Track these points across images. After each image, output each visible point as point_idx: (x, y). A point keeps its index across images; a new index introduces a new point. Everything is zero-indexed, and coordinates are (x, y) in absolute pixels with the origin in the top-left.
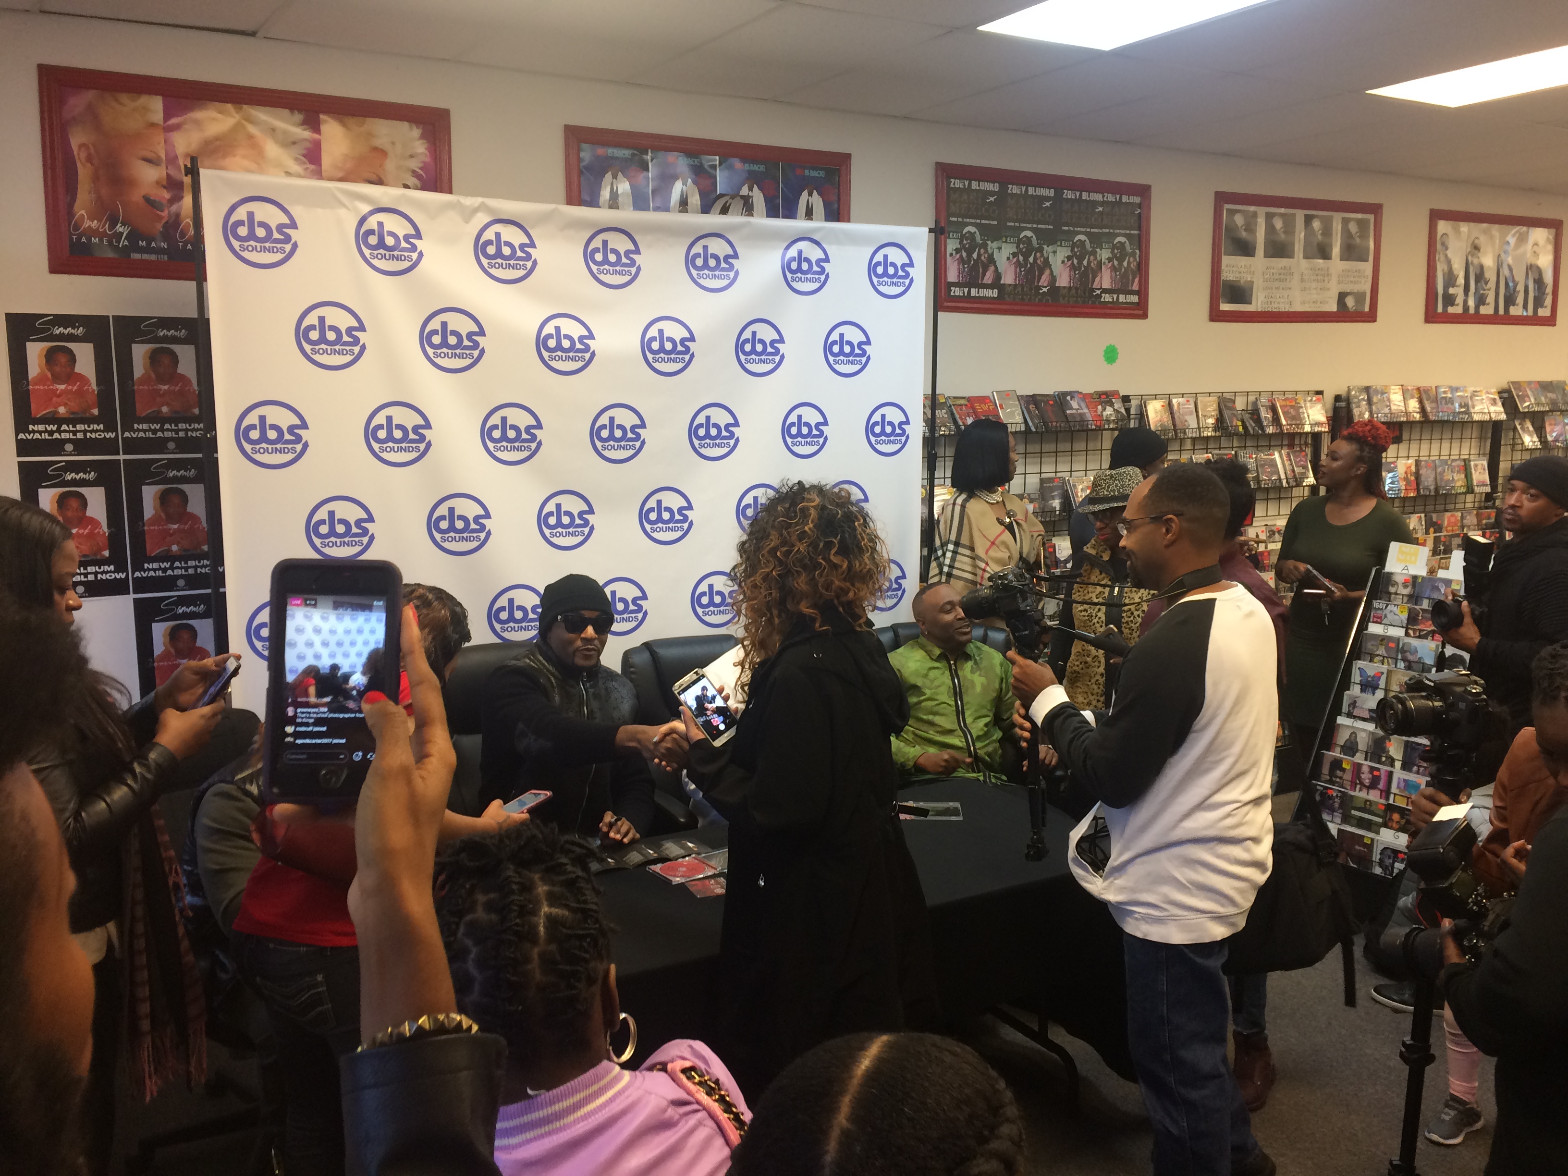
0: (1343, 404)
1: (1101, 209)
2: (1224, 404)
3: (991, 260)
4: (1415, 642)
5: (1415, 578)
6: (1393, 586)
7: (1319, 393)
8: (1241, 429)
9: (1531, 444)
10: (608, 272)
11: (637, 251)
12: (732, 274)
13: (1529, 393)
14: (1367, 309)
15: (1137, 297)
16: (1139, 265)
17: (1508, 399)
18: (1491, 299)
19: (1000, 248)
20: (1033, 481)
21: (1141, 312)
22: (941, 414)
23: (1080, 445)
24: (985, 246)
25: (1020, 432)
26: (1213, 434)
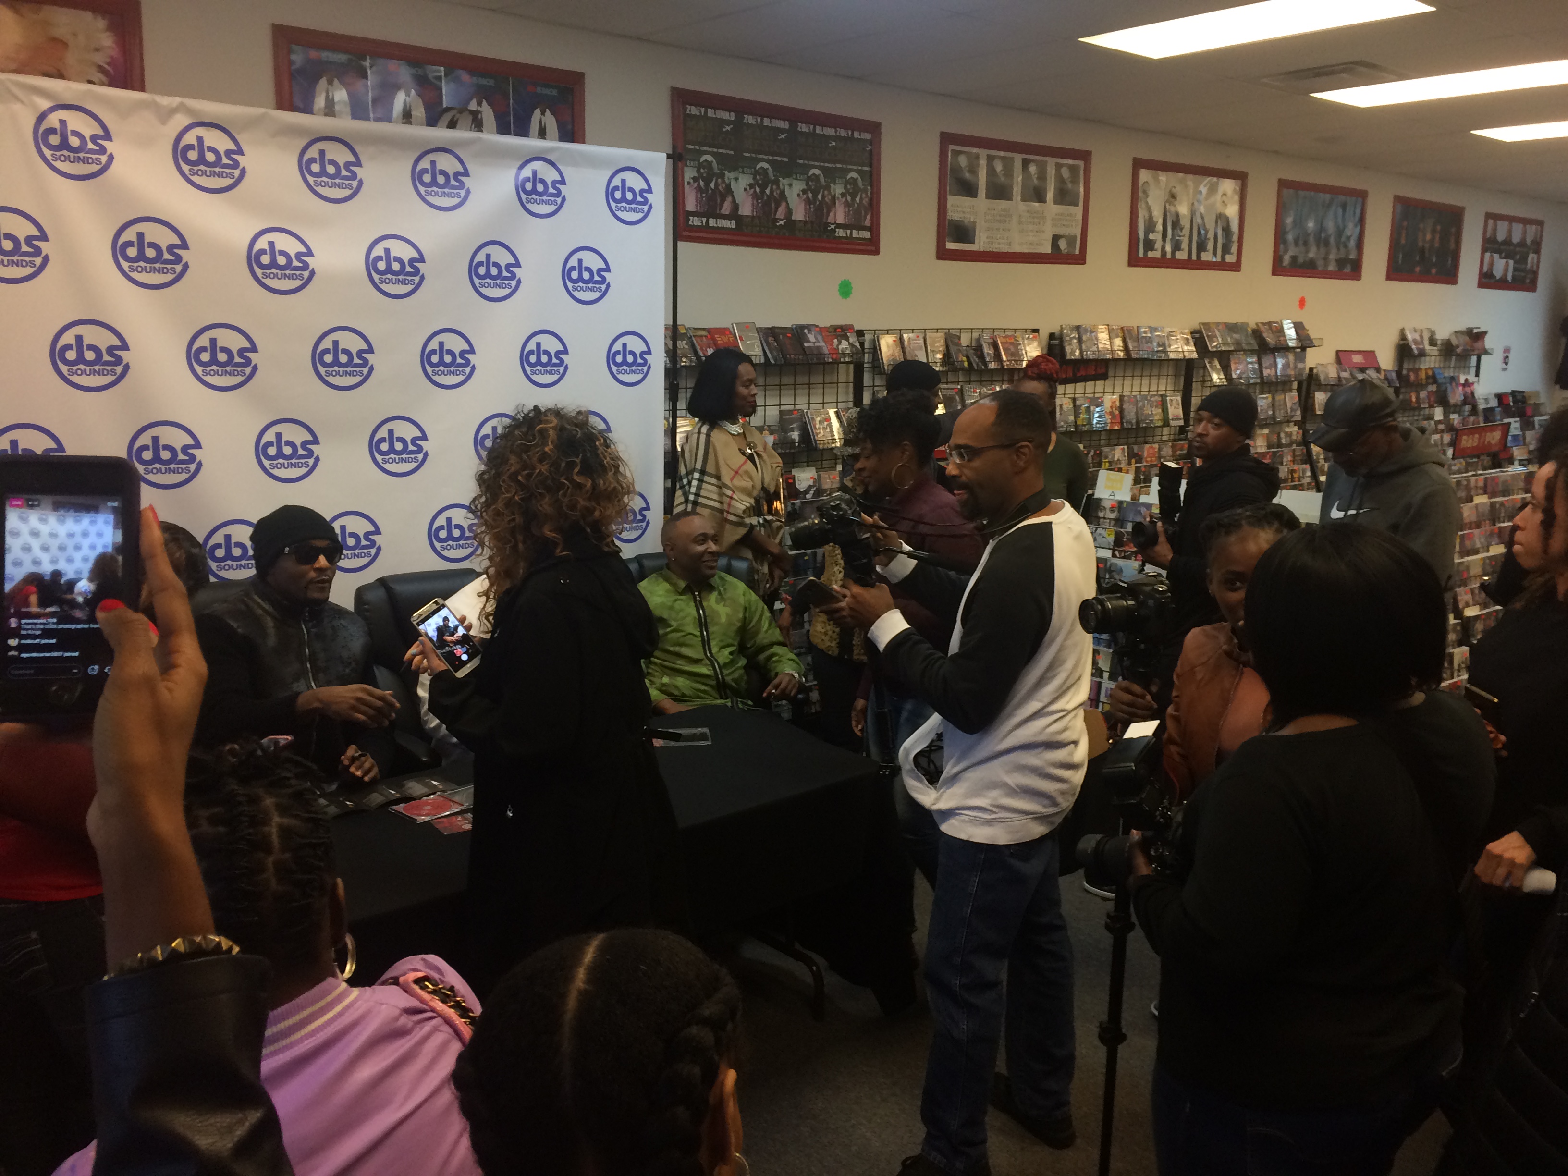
0: (1056, 342)
1: (834, 144)
2: (951, 339)
3: (729, 190)
4: (1120, 562)
5: (1120, 503)
6: (1101, 510)
7: (1036, 331)
8: (966, 364)
9: (1218, 381)
10: (327, 184)
11: (358, 164)
12: (463, 193)
13: (1217, 333)
14: (1077, 252)
15: (869, 233)
16: (871, 200)
17: (1199, 339)
18: (1185, 245)
19: (737, 179)
20: (773, 413)
21: (873, 248)
22: (682, 345)
23: (817, 378)
24: (722, 176)
25: (760, 364)
26: (941, 369)
